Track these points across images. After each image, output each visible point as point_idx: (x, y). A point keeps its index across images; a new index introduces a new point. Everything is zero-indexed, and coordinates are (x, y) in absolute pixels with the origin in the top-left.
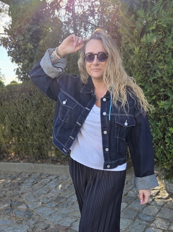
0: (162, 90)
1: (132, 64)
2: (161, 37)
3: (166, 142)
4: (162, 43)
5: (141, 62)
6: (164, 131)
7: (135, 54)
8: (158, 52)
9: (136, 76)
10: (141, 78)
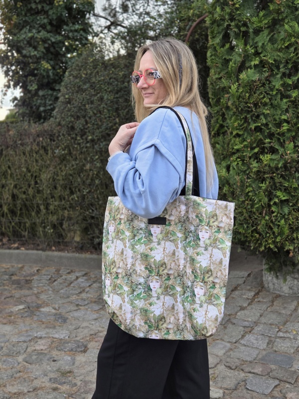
0: (267, 141)
1: (225, 105)
2: (266, 74)
3: (272, 210)
4: (268, 82)
5: (239, 104)
6: (270, 196)
7: (230, 93)
8: (262, 93)
9: (232, 121)
10: (239, 124)
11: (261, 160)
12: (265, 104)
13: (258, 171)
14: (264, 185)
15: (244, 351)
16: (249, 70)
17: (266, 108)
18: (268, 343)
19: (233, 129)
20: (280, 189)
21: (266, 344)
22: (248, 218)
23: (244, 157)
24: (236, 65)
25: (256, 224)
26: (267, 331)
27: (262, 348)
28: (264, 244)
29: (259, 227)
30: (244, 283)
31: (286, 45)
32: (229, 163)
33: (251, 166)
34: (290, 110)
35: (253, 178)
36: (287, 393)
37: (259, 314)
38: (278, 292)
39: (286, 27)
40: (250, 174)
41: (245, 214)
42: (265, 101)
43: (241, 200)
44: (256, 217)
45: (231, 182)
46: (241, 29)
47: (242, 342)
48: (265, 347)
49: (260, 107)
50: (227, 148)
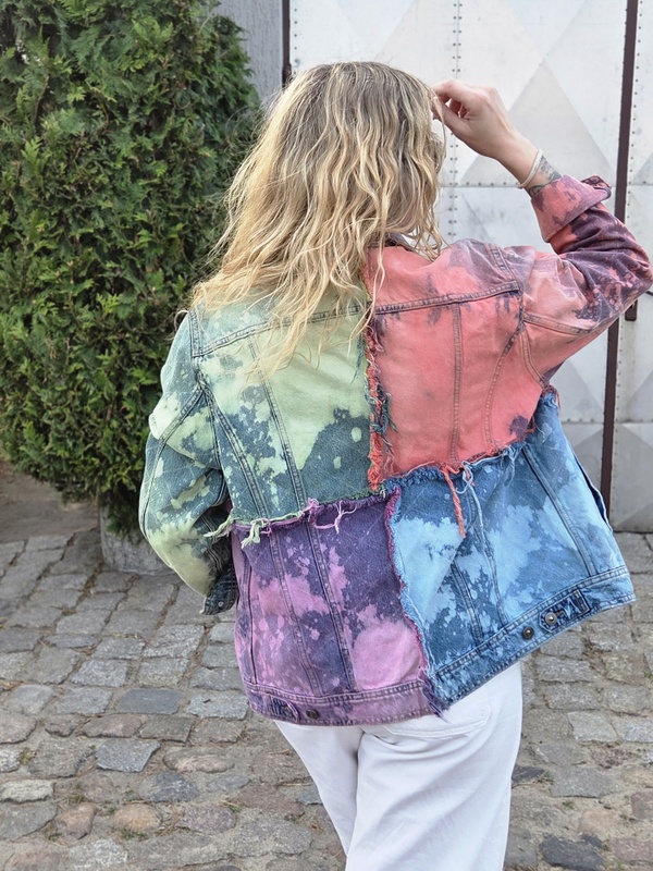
0: (108, 265)
1: (14, 184)
2: (101, 124)
3: (125, 409)
4: (104, 142)
5: (45, 184)
6: (119, 379)
7: (24, 158)
8: (94, 165)
9: (30, 220)
10: (46, 227)
11: (99, 304)
12: (101, 188)
13: (93, 328)
14: (106, 356)
15: (81, 697)
16: (63, 111)
17: (104, 196)
18: (127, 673)
19: (33, 236)
20: (139, 363)
21: (124, 675)
22: (75, 426)
23: (63, 299)
24: (34, 97)
25: (92, 438)
26: (122, 651)
27: (117, 685)
28: (109, 479)
29: (98, 445)
30: (62, 559)
31: (139, 67)
32: (29, 311)
33: (78, 317)
34: (153, 203)
35: (84, 342)
36: (175, 760)
37: (102, 619)
38: (135, 571)
39: (136, 26)
40: (78, 335)
41: (69, 419)
42: (100, 182)
43: (58, 389)
44: (92, 423)
45: (36, 351)
46: (40, 18)
47: (75, 678)
48: (123, 682)
49: (90, 192)
50: (21, 279)
